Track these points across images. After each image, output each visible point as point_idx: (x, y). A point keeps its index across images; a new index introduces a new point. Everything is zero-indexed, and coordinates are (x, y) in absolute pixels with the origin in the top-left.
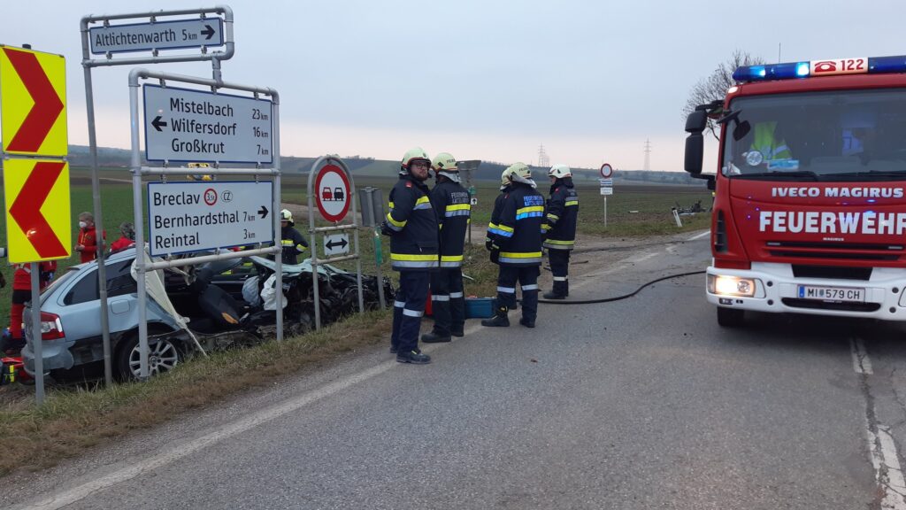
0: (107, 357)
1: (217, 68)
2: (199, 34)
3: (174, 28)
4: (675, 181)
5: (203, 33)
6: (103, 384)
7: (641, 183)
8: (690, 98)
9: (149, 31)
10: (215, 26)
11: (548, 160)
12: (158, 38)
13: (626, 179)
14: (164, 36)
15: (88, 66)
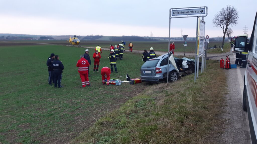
0: (168, 76)
1: (203, 18)
2: (199, 12)
3: (193, 10)
4: (190, 40)
5: (200, 11)
6: (166, 82)
7: (180, 41)
8: (214, 17)
9: (187, 11)
10: (203, 10)
11: (153, 35)
12: (189, 12)
13: (176, 40)
14: (191, 12)
15: (170, 18)
